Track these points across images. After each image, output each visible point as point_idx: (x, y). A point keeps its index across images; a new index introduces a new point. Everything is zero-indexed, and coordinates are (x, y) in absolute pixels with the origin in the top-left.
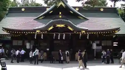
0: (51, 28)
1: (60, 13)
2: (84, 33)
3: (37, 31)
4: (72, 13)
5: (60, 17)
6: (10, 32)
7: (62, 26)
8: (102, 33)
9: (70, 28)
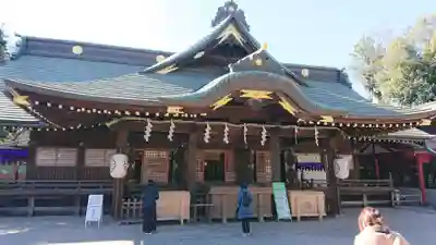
0: (222, 102)
2: (329, 124)
9: (287, 106)
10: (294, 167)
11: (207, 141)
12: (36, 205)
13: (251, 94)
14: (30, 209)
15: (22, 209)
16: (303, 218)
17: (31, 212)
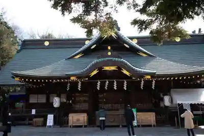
0: (95, 72)
1: (109, 48)
2: (148, 79)
3: (72, 78)
4: (128, 47)
5: (109, 53)
6: (25, 80)
7: (113, 68)
8: (180, 78)
9: (125, 72)
10: (157, 101)
11: (98, 89)
12: (29, 120)
13: (107, 68)
14: (27, 122)
15: (23, 122)
16: (143, 126)
17: (27, 123)
